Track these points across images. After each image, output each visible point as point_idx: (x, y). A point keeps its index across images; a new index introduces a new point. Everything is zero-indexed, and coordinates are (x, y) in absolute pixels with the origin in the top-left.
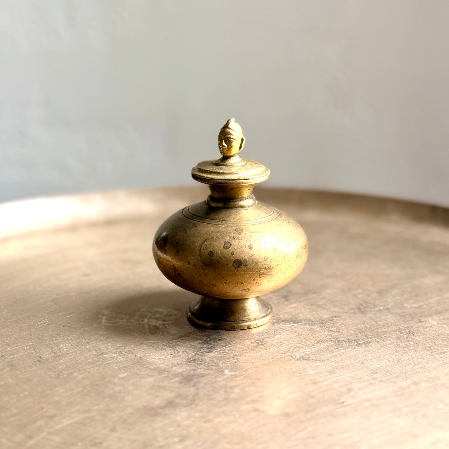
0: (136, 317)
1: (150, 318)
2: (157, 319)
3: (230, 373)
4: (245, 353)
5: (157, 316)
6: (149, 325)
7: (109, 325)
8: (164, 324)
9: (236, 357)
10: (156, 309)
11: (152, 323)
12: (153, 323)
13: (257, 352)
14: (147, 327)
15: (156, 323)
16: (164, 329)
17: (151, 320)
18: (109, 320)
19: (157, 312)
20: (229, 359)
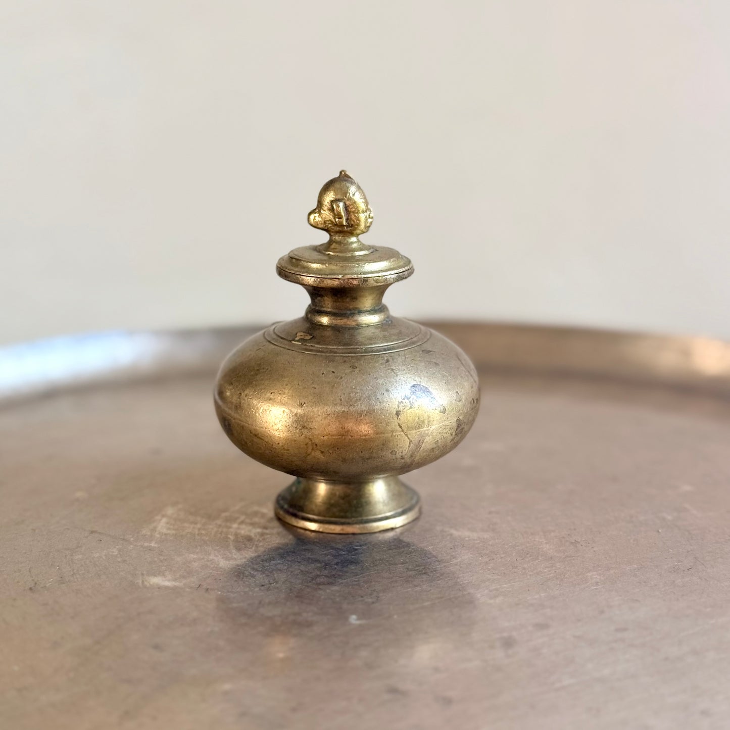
0: (219, 522)
1: (242, 522)
2: (253, 524)
3: (358, 622)
4: (394, 587)
5: (256, 520)
6: (236, 535)
7: (169, 532)
8: (262, 534)
9: (375, 594)
10: (256, 508)
11: (242, 532)
12: (245, 530)
13: (415, 586)
14: (232, 537)
15: (250, 531)
16: (260, 541)
17: (243, 526)
18: (171, 525)
19: (256, 514)
20: (362, 597)
